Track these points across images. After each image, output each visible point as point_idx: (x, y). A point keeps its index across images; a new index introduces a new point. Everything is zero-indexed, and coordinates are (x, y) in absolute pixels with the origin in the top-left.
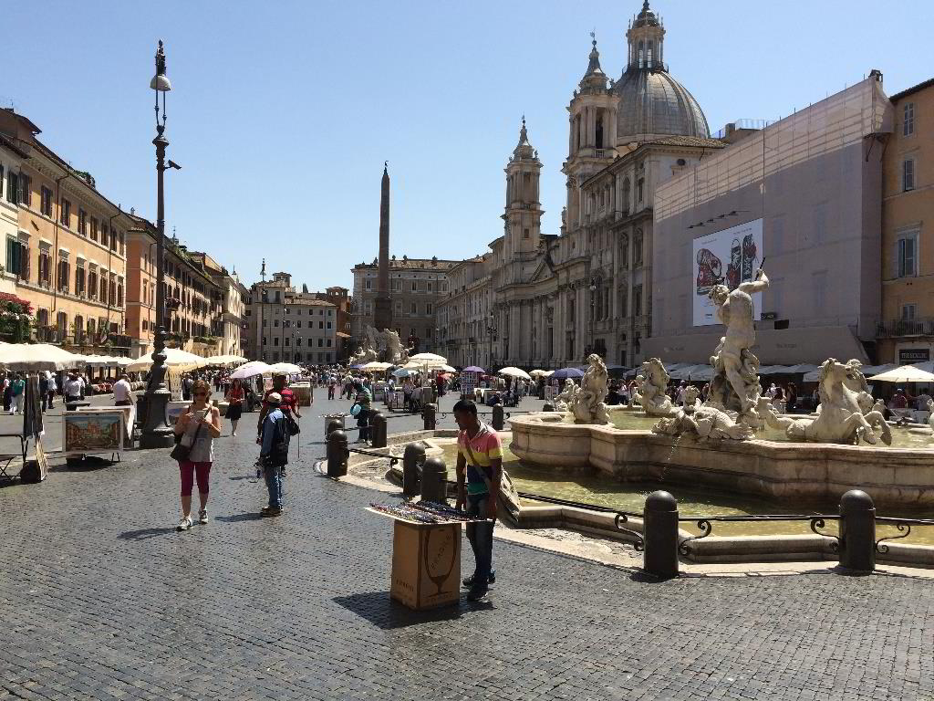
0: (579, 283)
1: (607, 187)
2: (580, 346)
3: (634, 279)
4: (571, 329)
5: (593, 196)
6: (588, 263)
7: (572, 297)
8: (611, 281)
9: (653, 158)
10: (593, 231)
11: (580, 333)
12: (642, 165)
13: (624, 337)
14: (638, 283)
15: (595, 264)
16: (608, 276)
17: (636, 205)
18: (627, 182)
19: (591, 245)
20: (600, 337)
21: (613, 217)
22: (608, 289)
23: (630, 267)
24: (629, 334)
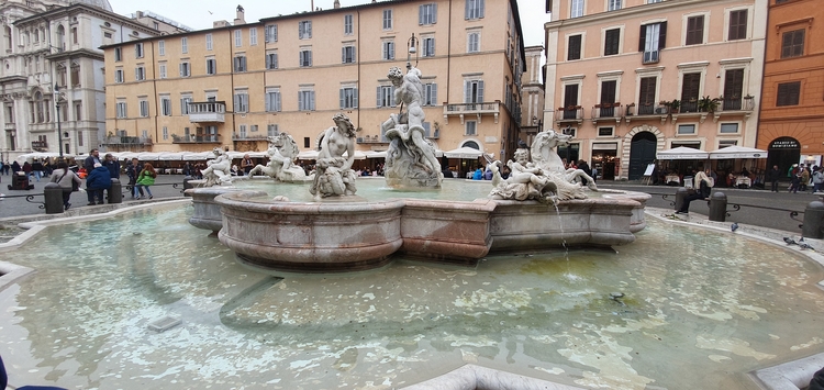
0: (17, 96)
1: (42, 28)
2: (21, 140)
3: (73, 95)
4: (11, 127)
5: (27, 32)
6: (26, 81)
7: (11, 105)
8: (51, 95)
9: (85, 15)
10: (27, 57)
11: (21, 130)
12: (75, 19)
13: (67, 135)
14: (77, 98)
15: (32, 82)
16: (47, 91)
17: (71, 46)
18: (61, 28)
19: (27, 68)
20: (42, 134)
21: (49, 51)
22: (47, 101)
23: (69, 87)
24: (72, 133)
